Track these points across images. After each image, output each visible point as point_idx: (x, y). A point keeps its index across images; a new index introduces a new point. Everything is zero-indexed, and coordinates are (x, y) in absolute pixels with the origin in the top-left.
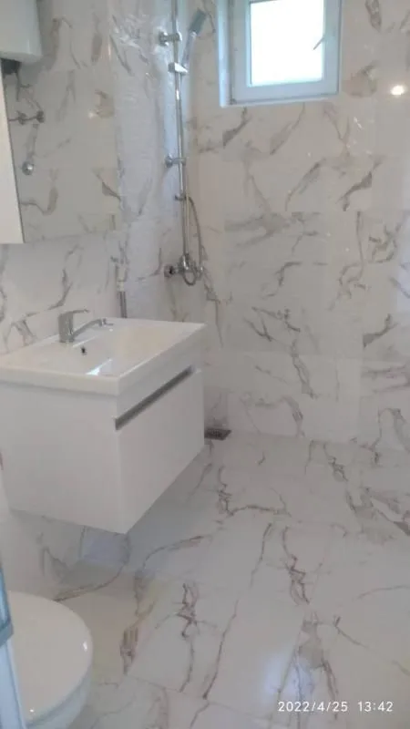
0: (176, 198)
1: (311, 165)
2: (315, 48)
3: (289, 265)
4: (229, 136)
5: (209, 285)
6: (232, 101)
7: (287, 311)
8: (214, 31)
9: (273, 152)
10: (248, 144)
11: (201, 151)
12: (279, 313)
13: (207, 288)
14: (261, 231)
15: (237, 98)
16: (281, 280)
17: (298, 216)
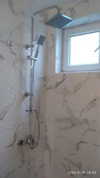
0: (26, 110)
1: (92, 99)
2: (95, 52)
3: (82, 142)
4: (58, 84)
5: (47, 142)
6: (62, 71)
7: (80, 164)
8: (54, 46)
9: (75, 92)
10: (65, 88)
11: (47, 89)
12: (77, 164)
13: (46, 144)
14: (69, 124)
15: (64, 70)
16: (78, 148)
17: (86, 121)
